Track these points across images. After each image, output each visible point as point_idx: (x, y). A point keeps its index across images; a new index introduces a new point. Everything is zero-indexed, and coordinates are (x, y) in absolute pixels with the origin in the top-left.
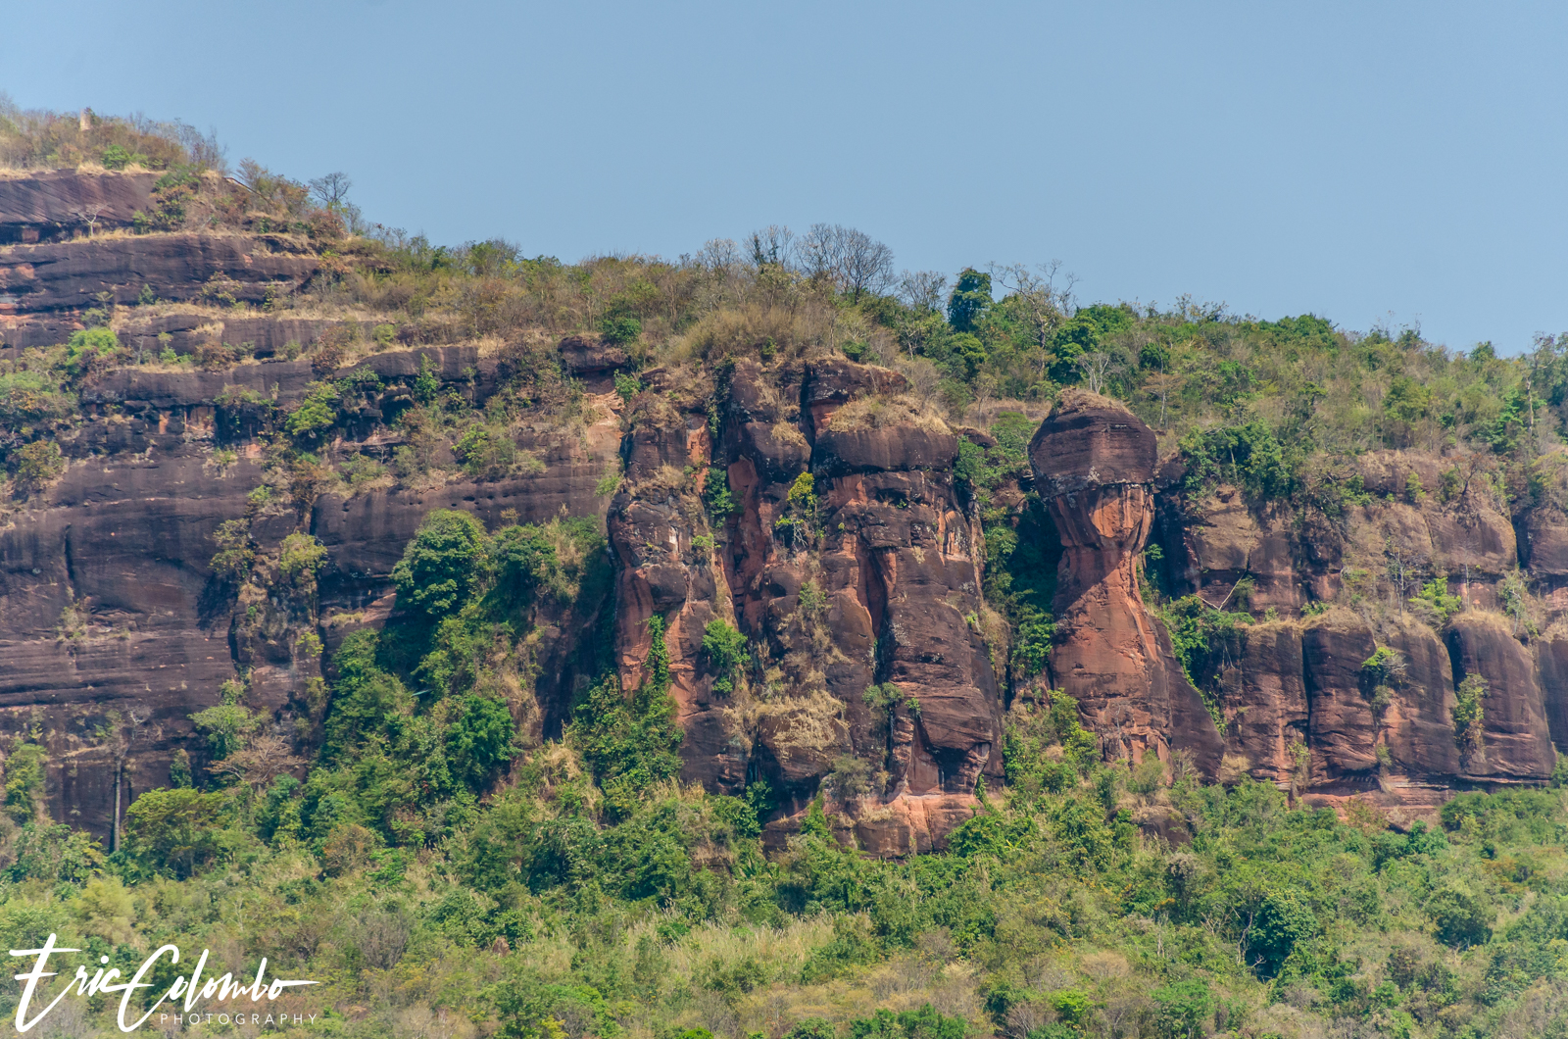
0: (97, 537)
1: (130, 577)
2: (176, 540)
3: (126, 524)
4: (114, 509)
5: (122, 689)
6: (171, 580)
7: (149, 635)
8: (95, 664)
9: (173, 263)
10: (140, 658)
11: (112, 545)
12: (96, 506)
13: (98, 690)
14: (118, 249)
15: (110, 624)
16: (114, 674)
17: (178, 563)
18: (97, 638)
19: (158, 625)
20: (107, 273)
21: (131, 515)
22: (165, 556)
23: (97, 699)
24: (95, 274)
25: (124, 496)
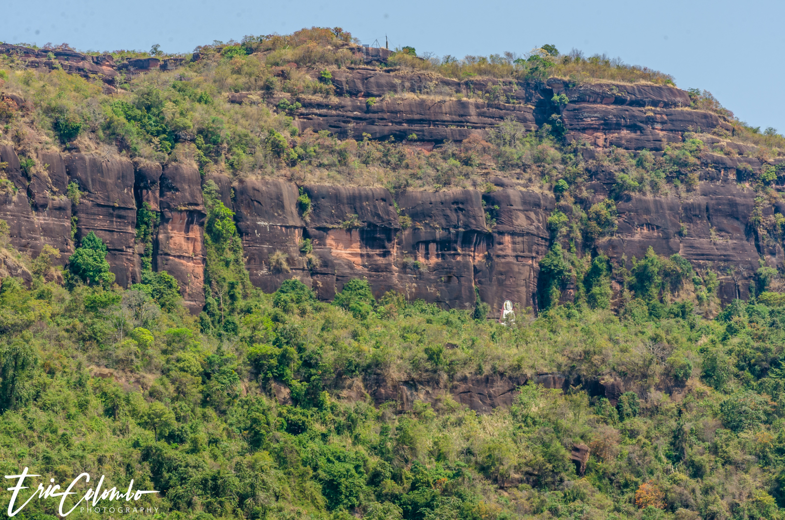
0: (716, 207)
1: (725, 222)
2: (737, 211)
3: (724, 204)
4: (720, 199)
5: (732, 258)
6: (736, 224)
7: (735, 241)
8: (722, 249)
9: (704, 121)
10: (734, 249)
11: (720, 210)
12: (714, 197)
13: (725, 258)
14: (690, 114)
15: (722, 236)
16: (728, 253)
17: (737, 219)
18: (720, 241)
19: (736, 238)
20: (688, 121)
21: (725, 201)
22: (734, 216)
23: (725, 261)
24: (685, 121)
25: (721, 195)
